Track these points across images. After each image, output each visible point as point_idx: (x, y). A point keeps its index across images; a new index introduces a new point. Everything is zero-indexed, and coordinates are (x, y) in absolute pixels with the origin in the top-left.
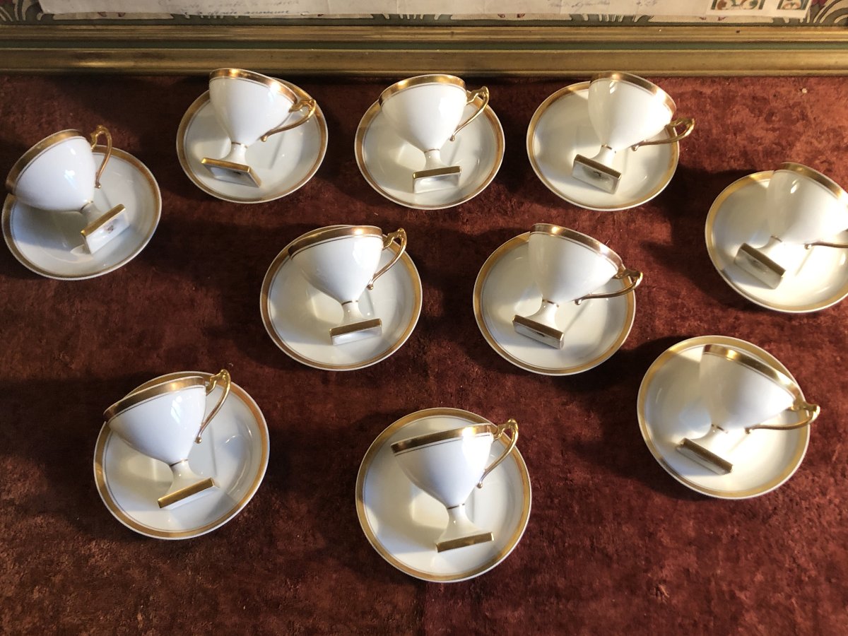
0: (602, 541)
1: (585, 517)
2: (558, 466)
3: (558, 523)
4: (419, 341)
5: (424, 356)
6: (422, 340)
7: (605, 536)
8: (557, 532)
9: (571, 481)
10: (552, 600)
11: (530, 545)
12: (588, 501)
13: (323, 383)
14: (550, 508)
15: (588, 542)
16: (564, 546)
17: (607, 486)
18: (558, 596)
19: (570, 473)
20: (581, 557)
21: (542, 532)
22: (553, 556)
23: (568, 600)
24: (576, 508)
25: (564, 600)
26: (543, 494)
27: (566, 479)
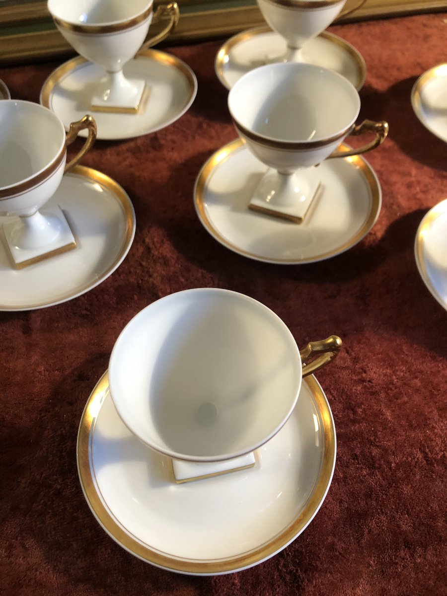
0: (437, 449)
1: (403, 422)
2: (347, 368)
3: (372, 438)
4: (141, 265)
5: (151, 279)
6: (144, 264)
7: (439, 441)
8: (375, 451)
9: (369, 381)
10: (402, 553)
11: (345, 477)
12: (399, 401)
13: (24, 333)
14: (354, 422)
15: (420, 455)
16: (390, 469)
17: (416, 378)
18: (408, 545)
19: (365, 372)
20: (418, 477)
21: (355, 457)
22: (381, 486)
23: (425, 547)
24: (388, 414)
25: (420, 550)
26: (341, 405)
27: (363, 381)
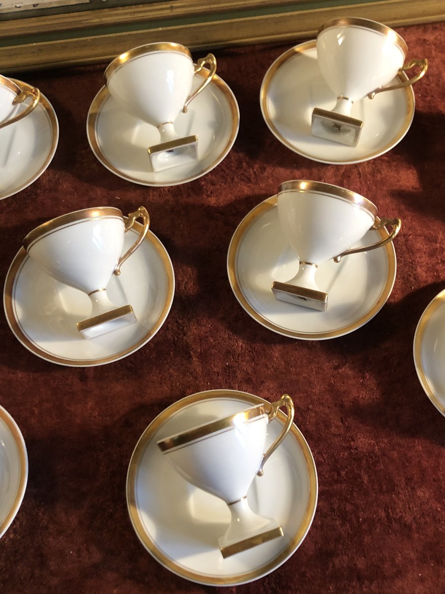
0: (398, 510)
1: (376, 486)
2: (340, 435)
3: (349, 497)
4: (177, 322)
5: (185, 338)
6: (180, 321)
7: (400, 504)
8: (349, 507)
9: (356, 449)
10: (354, 583)
11: (322, 525)
12: (376, 468)
14: (337, 482)
15: (383, 514)
16: (358, 522)
17: (394, 450)
18: (359, 578)
19: (353, 441)
20: (378, 530)
21: (333, 510)
22: (348, 534)
23: (371, 582)
24: (365, 478)
25: (366, 582)
26: (328, 467)
27: (350, 448)
